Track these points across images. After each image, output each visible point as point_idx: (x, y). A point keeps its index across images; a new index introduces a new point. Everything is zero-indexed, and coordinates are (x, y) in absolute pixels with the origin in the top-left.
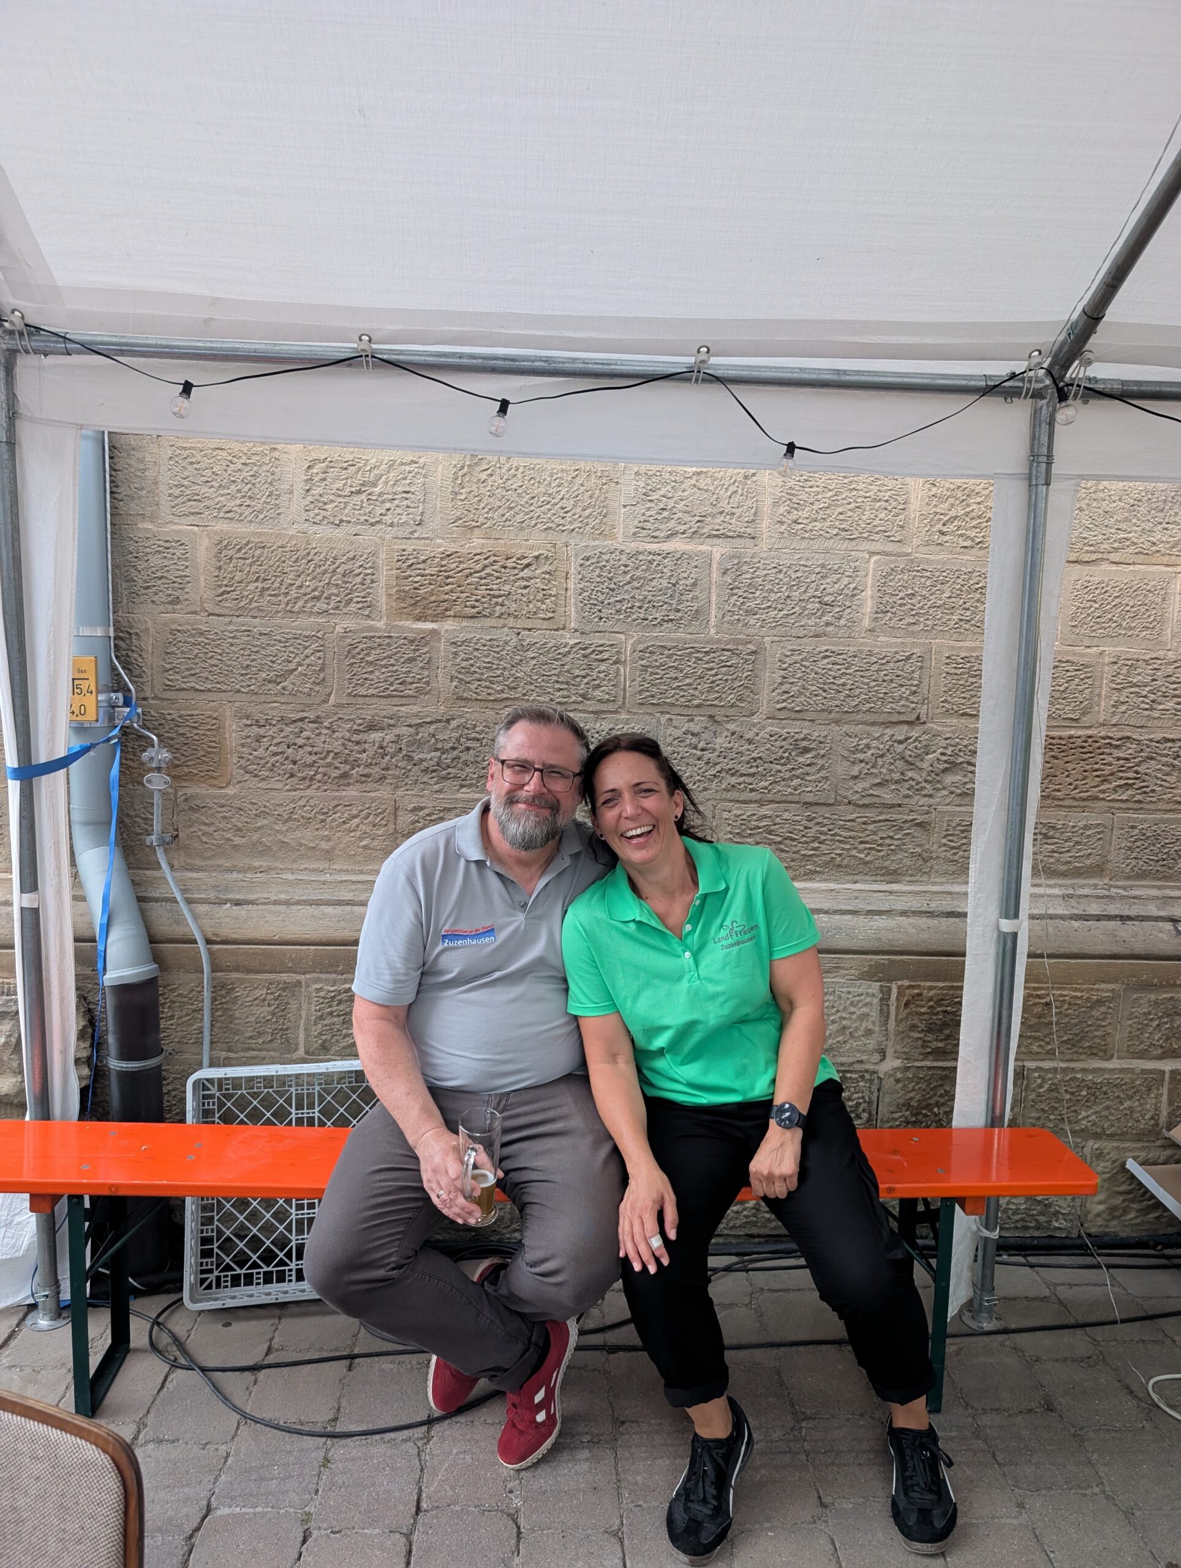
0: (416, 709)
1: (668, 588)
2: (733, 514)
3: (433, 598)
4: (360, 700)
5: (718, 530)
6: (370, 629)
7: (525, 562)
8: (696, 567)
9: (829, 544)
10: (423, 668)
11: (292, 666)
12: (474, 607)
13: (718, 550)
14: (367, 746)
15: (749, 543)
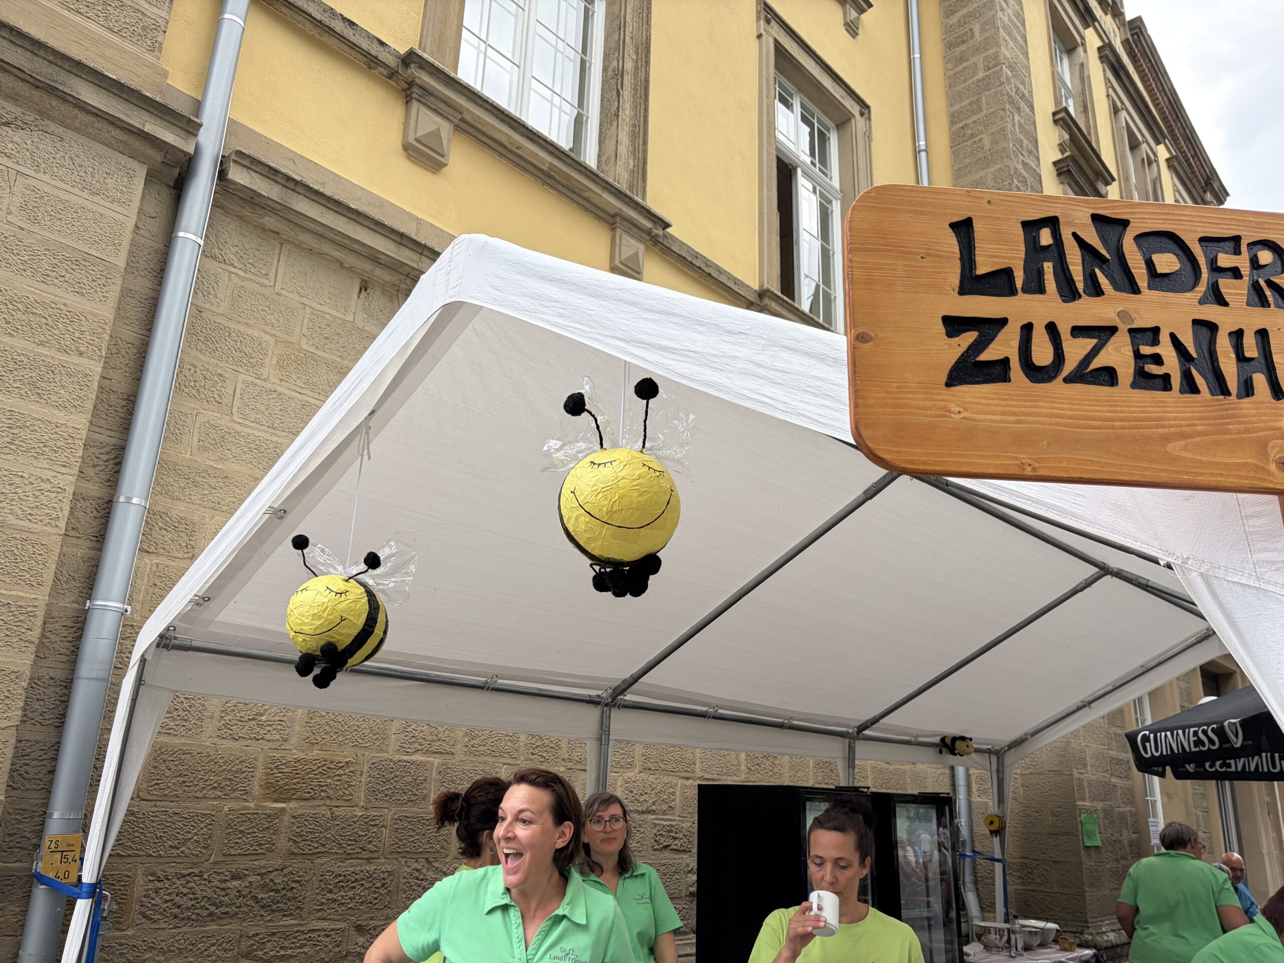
0: (263, 862)
1: (412, 782)
2: (445, 740)
3: (287, 787)
4: (231, 858)
5: (437, 749)
6: (247, 808)
7: (340, 765)
8: (426, 770)
9: (486, 759)
10: (273, 834)
11: (190, 836)
12: (309, 793)
13: (436, 761)
14: (228, 891)
15: (451, 757)
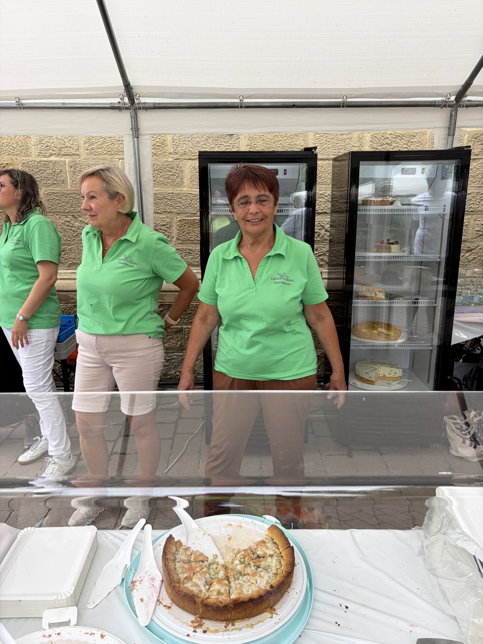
1: (52, 173)
2: (71, 147)
5: (66, 153)
8: (61, 165)
9: (105, 156)
13: (67, 160)
15: (77, 157)
